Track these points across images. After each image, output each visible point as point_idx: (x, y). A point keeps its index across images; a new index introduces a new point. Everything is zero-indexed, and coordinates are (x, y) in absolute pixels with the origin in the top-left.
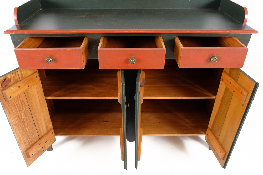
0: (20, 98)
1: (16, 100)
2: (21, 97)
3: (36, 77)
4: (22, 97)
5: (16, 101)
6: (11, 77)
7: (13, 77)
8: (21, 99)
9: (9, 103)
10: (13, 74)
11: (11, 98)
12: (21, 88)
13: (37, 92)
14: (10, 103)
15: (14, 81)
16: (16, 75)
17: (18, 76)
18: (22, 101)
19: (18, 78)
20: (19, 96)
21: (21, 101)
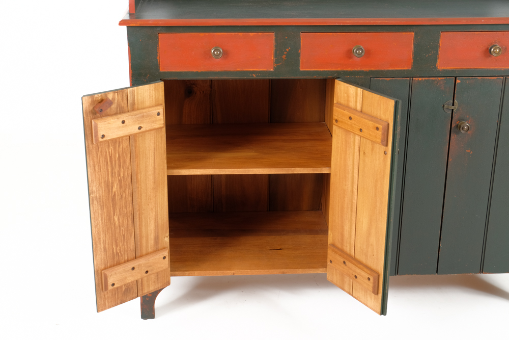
0: (119, 146)
1: (111, 147)
2: (121, 147)
3: (158, 114)
4: (123, 147)
5: (110, 151)
6: (114, 99)
7: (116, 101)
8: (121, 150)
9: (98, 148)
10: (118, 95)
11: (104, 139)
12: (126, 125)
13: (154, 148)
14: (100, 150)
15: (117, 108)
16: (123, 99)
17: (125, 101)
18: (121, 155)
19: (125, 106)
20: (119, 142)
21: (119, 155)
